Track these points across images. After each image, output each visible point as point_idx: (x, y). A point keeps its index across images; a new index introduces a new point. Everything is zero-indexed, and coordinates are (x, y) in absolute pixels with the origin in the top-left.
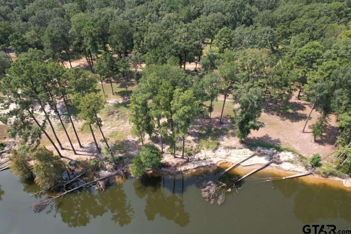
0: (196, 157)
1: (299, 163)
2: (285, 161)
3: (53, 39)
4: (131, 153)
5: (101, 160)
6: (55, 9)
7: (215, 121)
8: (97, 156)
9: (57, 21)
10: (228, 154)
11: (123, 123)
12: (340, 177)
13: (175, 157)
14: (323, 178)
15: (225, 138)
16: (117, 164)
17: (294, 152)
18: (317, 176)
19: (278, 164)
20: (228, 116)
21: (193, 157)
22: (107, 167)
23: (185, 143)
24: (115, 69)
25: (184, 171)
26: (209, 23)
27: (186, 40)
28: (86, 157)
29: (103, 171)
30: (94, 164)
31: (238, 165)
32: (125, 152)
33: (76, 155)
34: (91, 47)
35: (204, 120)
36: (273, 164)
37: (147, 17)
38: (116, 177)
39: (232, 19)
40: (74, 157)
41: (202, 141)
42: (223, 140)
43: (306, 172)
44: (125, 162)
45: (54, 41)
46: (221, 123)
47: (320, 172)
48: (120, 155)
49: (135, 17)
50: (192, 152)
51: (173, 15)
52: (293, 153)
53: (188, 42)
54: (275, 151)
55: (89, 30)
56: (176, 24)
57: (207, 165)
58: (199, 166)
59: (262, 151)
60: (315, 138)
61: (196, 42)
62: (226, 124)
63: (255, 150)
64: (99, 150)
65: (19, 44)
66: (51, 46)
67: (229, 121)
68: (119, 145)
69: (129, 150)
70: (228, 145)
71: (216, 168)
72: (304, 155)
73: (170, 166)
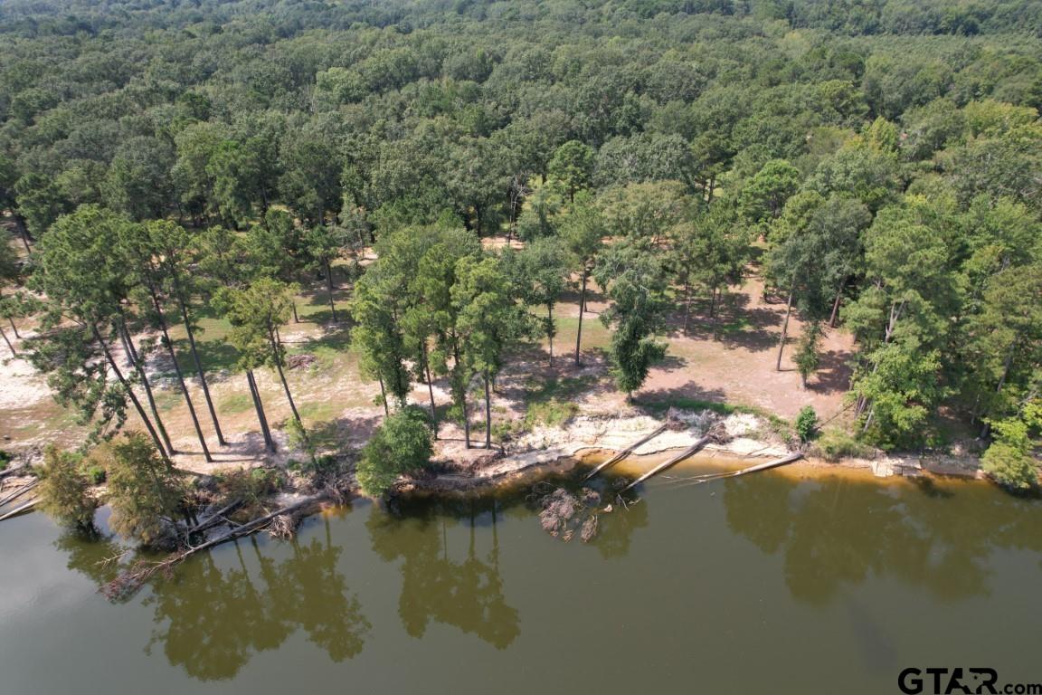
0: (522, 442)
1: (773, 437)
2: (740, 436)
3: (135, 186)
4: (357, 446)
5: (279, 469)
6: (126, 117)
7: (563, 363)
8: (267, 461)
9: (139, 144)
10: (601, 431)
11: (329, 384)
12: (865, 457)
13: (469, 447)
14: (828, 465)
15: (590, 396)
16: (323, 473)
17: (757, 413)
18: (814, 462)
19: (723, 442)
20: (596, 349)
21: (514, 444)
22: (296, 483)
23: (492, 414)
24: (300, 251)
25: (494, 477)
26: (534, 136)
27: (478, 177)
28: (240, 464)
29: (286, 495)
30: (262, 477)
31: (626, 453)
32: (340, 445)
33: (210, 464)
34: (235, 202)
35: (538, 363)
36: (710, 446)
37: (373, 129)
38: (323, 505)
39: (592, 128)
40: (207, 469)
41: (534, 407)
42: (586, 402)
43: (791, 455)
44: (342, 470)
45: (134, 190)
46: (579, 365)
47: (819, 449)
48: (329, 453)
49: (342, 130)
50: (510, 432)
51: (441, 121)
52: (756, 416)
53: (483, 181)
54: (713, 415)
55: (229, 158)
56: (449, 143)
57: (551, 461)
58: (531, 463)
59: (682, 418)
60: (805, 377)
61: (502, 180)
62: (591, 366)
63: (665, 415)
64: (272, 446)
65: (42, 200)
66: (128, 203)
67: (599, 360)
68: (323, 432)
69: (351, 441)
70: (598, 410)
71: (573, 465)
72: (781, 417)
73: (459, 468)
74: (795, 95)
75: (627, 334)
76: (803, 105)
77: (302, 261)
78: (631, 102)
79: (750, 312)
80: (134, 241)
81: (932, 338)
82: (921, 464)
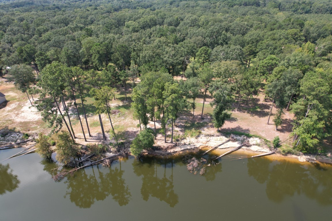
0: (183, 142)
1: (265, 146)
2: (254, 145)
3: (69, 56)
4: (131, 140)
5: (107, 145)
6: (68, 35)
7: (197, 117)
8: (103, 142)
9: (71, 43)
10: (208, 140)
11: (123, 120)
12: (296, 155)
13: (166, 142)
14: (283, 156)
15: (205, 129)
16: (120, 147)
17: (260, 138)
18: (278, 155)
19: (248, 146)
20: (208, 114)
21: (180, 142)
22: (112, 150)
23: (174, 132)
24: (117, 78)
25: (173, 152)
26: (192, 44)
27: (174, 57)
28: (95, 143)
29: (108, 153)
30: (101, 147)
31: (216, 148)
32: (126, 139)
33: (86, 142)
34: (98, 62)
35: (189, 117)
36: (244, 147)
37: (141, 41)
38: (119, 157)
39: (211, 42)
40: (85, 143)
41: (187, 131)
42: (204, 130)
43: (270, 152)
44: (126, 147)
45: (68, 57)
46: (202, 118)
47: (280, 151)
48: (122, 141)
49: (132, 41)
50: (179, 138)
51: (163, 39)
52: (260, 139)
53: (175, 58)
54: (245, 138)
55: (97, 48)
56: (165, 46)
57: (192, 148)
58: (185, 149)
59: (235, 137)
60: (277, 127)
61: (181, 58)
62: (206, 119)
63: (230, 137)
64: (105, 138)
65: (42, 59)
66: (66, 61)
67: (209, 117)
68: (121, 134)
69: (129, 138)
70: (208, 133)
71: (198, 150)
72: (268, 140)
73: (162, 149)
74: (279, 34)
75: (219, 110)
76: (282, 37)
77: (117, 81)
78: (224, 35)
79: (260, 104)
80: (68, 73)
81: (322, 117)
82: (316, 158)
